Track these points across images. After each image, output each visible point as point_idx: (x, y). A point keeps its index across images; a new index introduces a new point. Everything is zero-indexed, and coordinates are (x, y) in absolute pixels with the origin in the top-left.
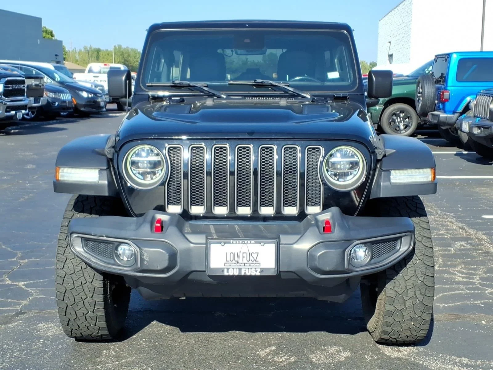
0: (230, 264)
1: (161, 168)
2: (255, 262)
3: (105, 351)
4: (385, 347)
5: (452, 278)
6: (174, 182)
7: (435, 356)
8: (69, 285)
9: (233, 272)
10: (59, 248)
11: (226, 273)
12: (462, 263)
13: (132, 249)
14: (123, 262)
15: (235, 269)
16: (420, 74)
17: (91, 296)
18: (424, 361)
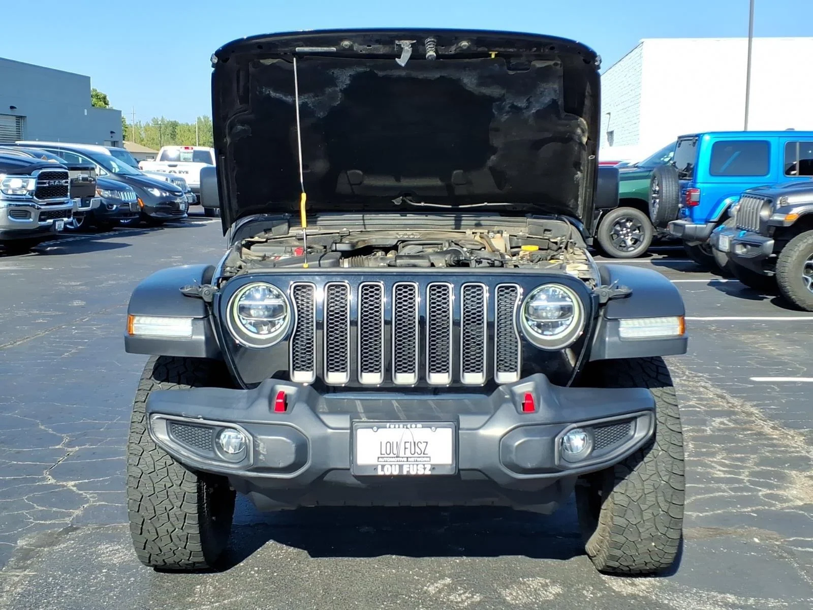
0: (386, 459)
1: (283, 316)
2: (422, 455)
3: (198, 587)
4: (613, 578)
5: (708, 473)
6: (302, 337)
7: (687, 592)
8: (147, 489)
9: (391, 470)
10: (133, 434)
11: (380, 473)
12: (723, 450)
13: (242, 436)
14: (227, 455)
15: (393, 466)
16: (656, 163)
17: (179, 506)
18: (671, 599)
